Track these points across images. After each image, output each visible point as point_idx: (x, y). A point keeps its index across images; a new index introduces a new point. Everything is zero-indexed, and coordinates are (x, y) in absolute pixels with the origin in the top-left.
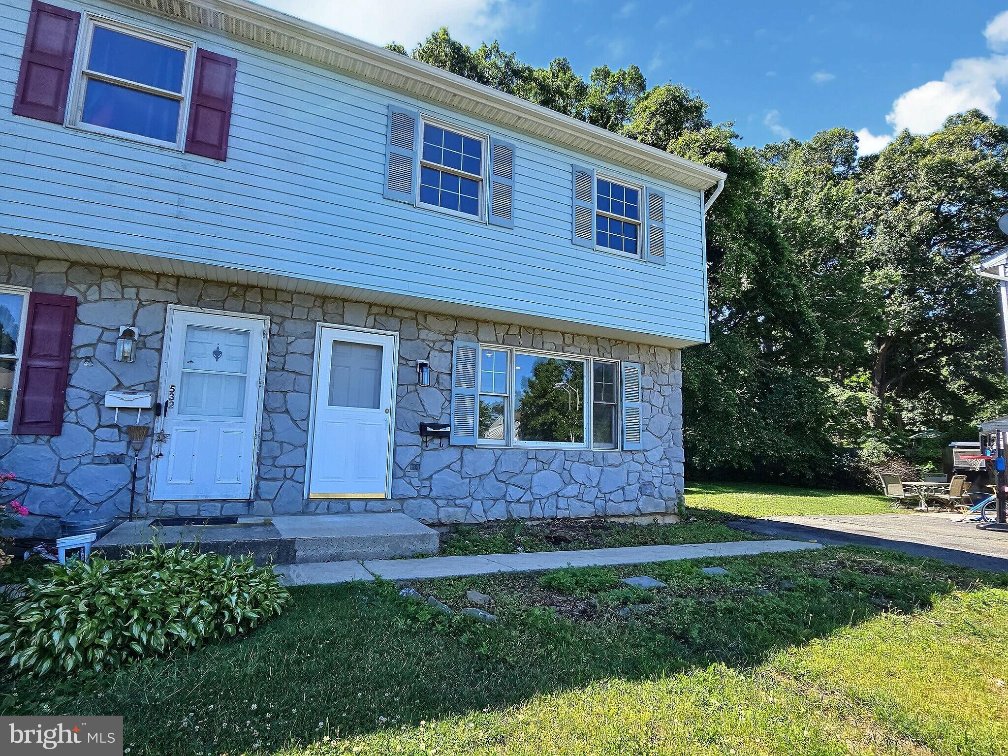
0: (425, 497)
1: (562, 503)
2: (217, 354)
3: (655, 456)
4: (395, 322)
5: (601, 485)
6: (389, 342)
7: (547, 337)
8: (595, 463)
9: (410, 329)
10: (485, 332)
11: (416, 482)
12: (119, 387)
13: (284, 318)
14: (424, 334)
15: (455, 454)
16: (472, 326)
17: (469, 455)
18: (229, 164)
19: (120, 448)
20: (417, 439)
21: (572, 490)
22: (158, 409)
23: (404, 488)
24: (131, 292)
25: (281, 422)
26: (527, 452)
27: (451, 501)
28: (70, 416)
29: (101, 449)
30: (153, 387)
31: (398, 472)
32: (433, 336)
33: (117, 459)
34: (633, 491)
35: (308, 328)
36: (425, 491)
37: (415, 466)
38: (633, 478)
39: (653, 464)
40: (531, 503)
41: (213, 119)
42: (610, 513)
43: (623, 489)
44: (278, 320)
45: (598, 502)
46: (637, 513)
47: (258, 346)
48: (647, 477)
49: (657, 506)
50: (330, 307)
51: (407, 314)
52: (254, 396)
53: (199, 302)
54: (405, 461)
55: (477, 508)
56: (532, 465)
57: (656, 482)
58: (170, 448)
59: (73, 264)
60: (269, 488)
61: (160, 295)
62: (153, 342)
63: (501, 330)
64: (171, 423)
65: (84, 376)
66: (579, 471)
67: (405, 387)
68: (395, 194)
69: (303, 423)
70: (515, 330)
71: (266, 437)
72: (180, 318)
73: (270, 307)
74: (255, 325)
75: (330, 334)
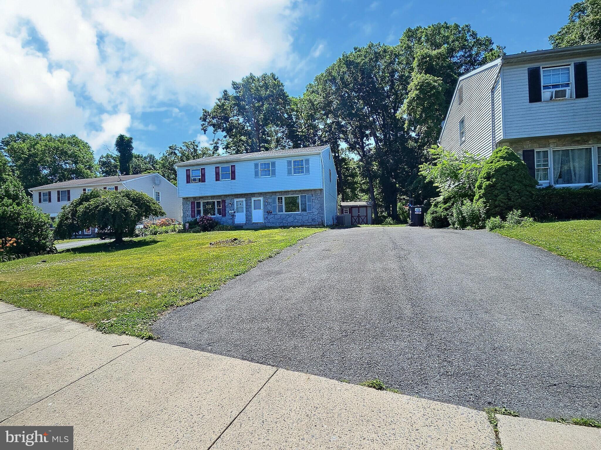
1: (294, 223)
2: (240, 204)
3: (316, 213)
4: (262, 195)
5: (302, 220)
6: (261, 199)
7: (290, 193)
8: (301, 215)
9: (265, 196)
10: (277, 194)
11: (267, 220)
12: (231, 210)
15: (273, 216)
16: (275, 194)
17: (276, 216)
18: (236, 180)
20: (267, 214)
21: (295, 221)
22: (235, 212)
24: (230, 198)
25: (248, 213)
26: (287, 214)
27: (273, 223)
28: (227, 214)
29: (230, 217)
30: (234, 210)
31: (265, 219)
32: (268, 197)
33: (231, 219)
34: (310, 220)
35: (250, 199)
36: (269, 222)
37: (267, 218)
38: (310, 218)
39: (315, 215)
40: (287, 223)
41: (233, 174)
42: (304, 225)
43: (307, 220)
44: (246, 198)
45: (301, 223)
46: (311, 225)
47: (244, 202)
48: (313, 218)
50: (252, 195)
51: (264, 194)
52: (245, 209)
53: (237, 198)
54: (265, 217)
55: (278, 224)
56: (287, 217)
57: (316, 219)
58: (236, 217)
59: (224, 196)
60: (248, 222)
61: (233, 198)
62: (233, 204)
63: (280, 193)
64: (236, 214)
65: (227, 209)
66: (297, 217)
67: (265, 206)
68: (256, 177)
69: (251, 213)
70: (283, 193)
71: (246, 215)
72: (236, 200)
73: (246, 197)
74: (244, 199)
75: (253, 199)
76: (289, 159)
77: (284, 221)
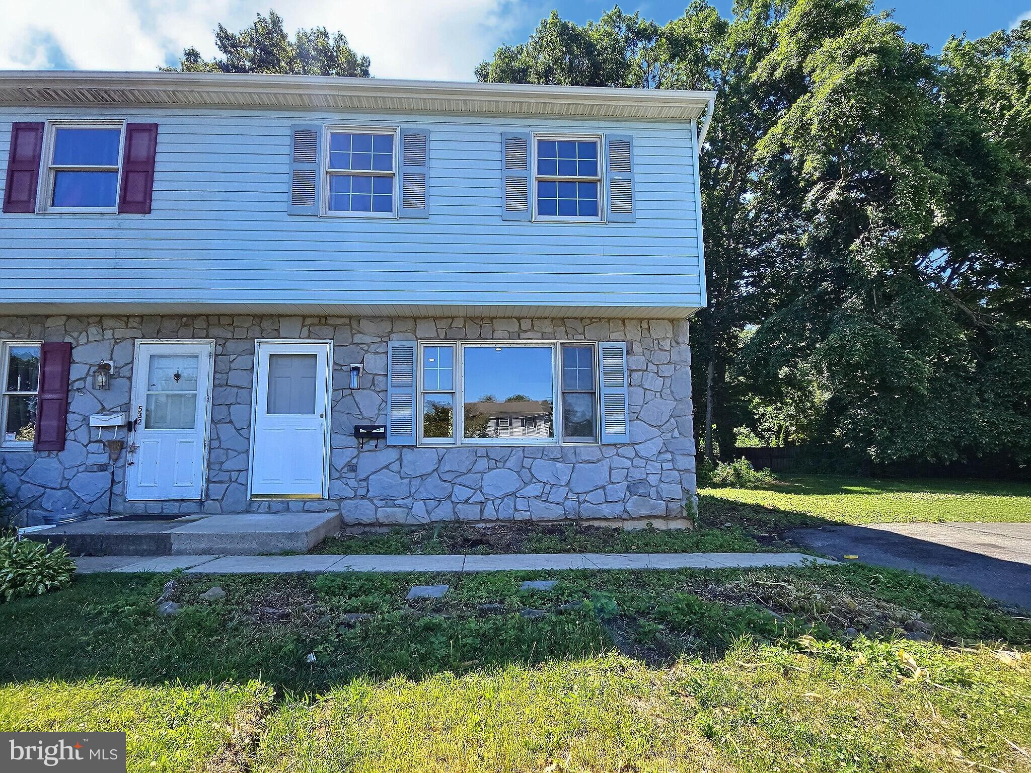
0: (364, 497)
1: (521, 504)
2: (177, 376)
3: (650, 449)
4: (328, 331)
5: (572, 484)
6: (322, 349)
7: (499, 325)
8: (563, 459)
9: (344, 335)
10: (424, 328)
11: (353, 483)
12: (103, 410)
13: (227, 339)
14: (358, 339)
15: (393, 455)
16: (410, 323)
17: (408, 455)
18: (154, 214)
19: (104, 459)
20: (353, 441)
21: (533, 490)
22: (130, 426)
23: (341, 489)
24: (108, 335)
25: (227, 431)
26: (475, 450)
27: (390, 501)
28: (70, 435)
29: (93, 459)
30: (126, 408)
31: (335, 473)
32: (368, 339)
33: (103, 468)
34: (618, 491)
35: (247, 346)
36: (362, 492)
37: (353, 468)
38: (617, 476)
39: (647, 459)
40: (482, 505)
41: (138, 180)
42: (585, 515)
43: (603, 487)
44: (221, 342)
45: (569, 503)
46: (625, 516)
47: (205, 366)
48: (637, 474)
49: (653, 508)
50: (266, 324)
51: (339, 321)
52: (203, 410)
53: (159, 334)
54: (340, 463)
55: (419, 508)
56: (482, 464)
57: (653, 479)
58: (139, 457)
59: (69, 317)
60: (217, 490)
61: (130, 333)
62: (125, 372)
63: (443, 324)
64: (140, 437)
65: (79, 403)
66: (542, 469)
67: (341, 391)
68: (299, 209)
69: (245, 431)
70: (459, 323)
71: (214, 445)
72: (145, 349)
73: (214, 331)
74: (204, 348)
75: (265, 349)
76: (515, 127)
77: (461, 493)
